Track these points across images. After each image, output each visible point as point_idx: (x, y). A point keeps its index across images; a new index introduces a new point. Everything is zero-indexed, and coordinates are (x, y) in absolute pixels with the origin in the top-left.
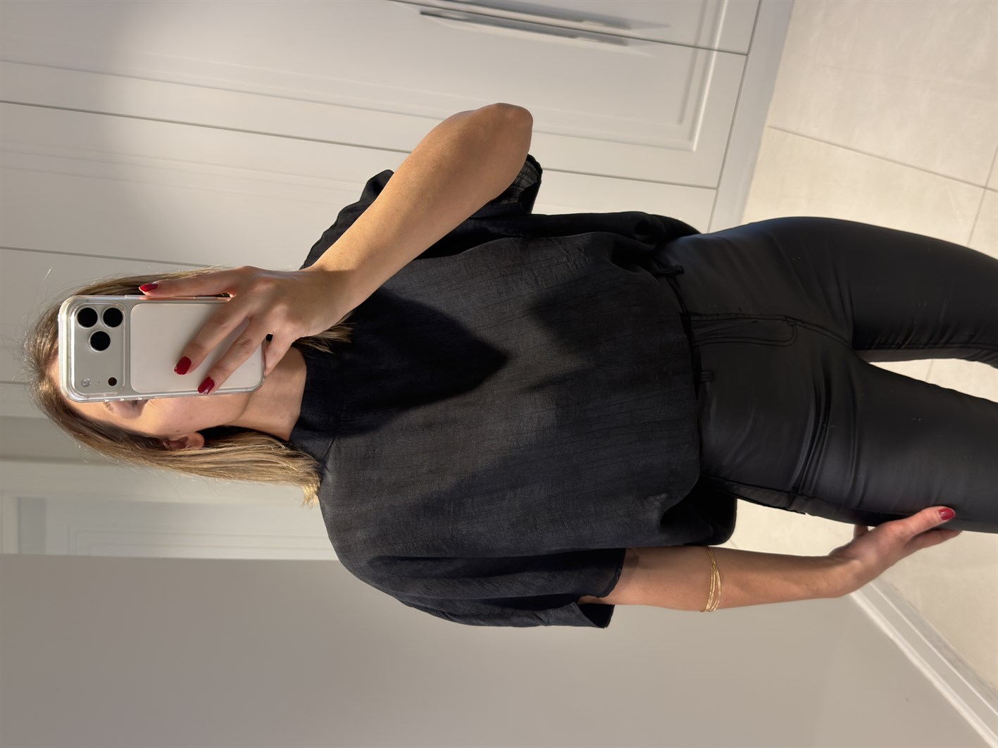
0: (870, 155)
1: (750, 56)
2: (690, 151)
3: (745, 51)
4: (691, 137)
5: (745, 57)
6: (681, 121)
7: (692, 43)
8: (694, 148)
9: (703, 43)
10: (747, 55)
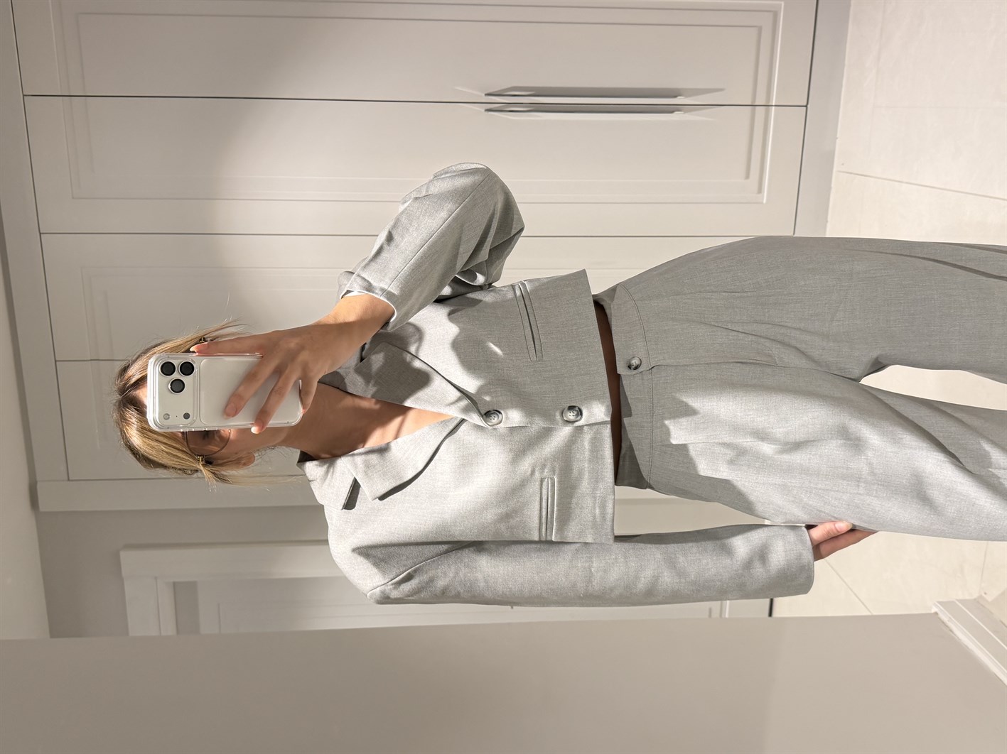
1: (809, 106)
2: (762, 203)
3: (805, 104)
4: (760, 190)
5: (805, 108)
6: (747, 176)
7: (750, 104)
8: (765, 201)
9: (760, 100)
10: (806, 106)
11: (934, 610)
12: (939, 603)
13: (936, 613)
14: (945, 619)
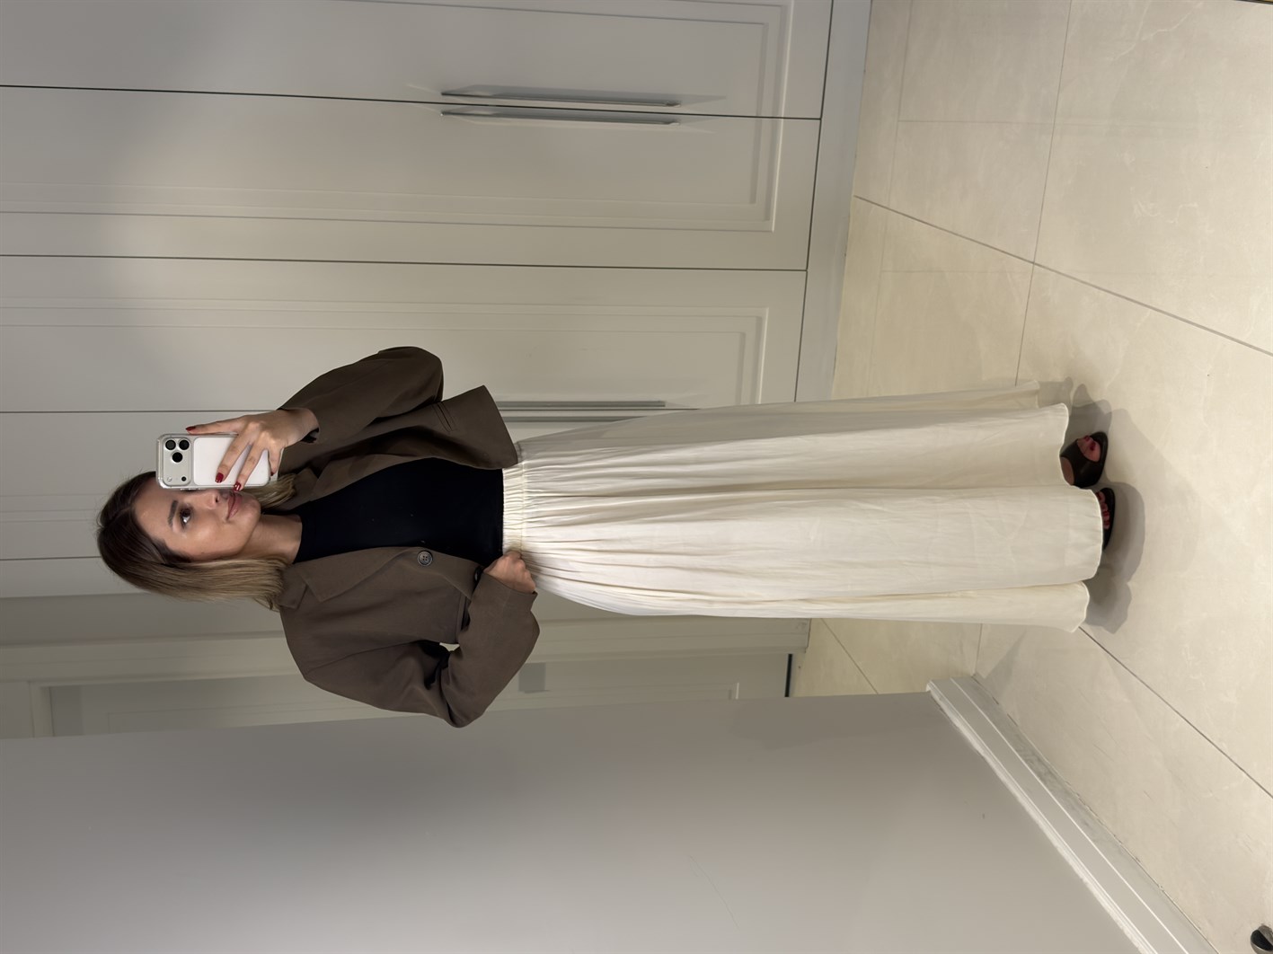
0: (941, 229)
1: (823, 119)
2: (771, 231)
3: (819, 117)
4: (768, 217)
5: (818, 121)
6: (753, 200)
7: (755, 115)
8: (773, 229)
9: (767, 111)
10: (820, 119)
11: (928, 688)
12: (933, 681)
13: (929, 692)
14: (937, 697)
